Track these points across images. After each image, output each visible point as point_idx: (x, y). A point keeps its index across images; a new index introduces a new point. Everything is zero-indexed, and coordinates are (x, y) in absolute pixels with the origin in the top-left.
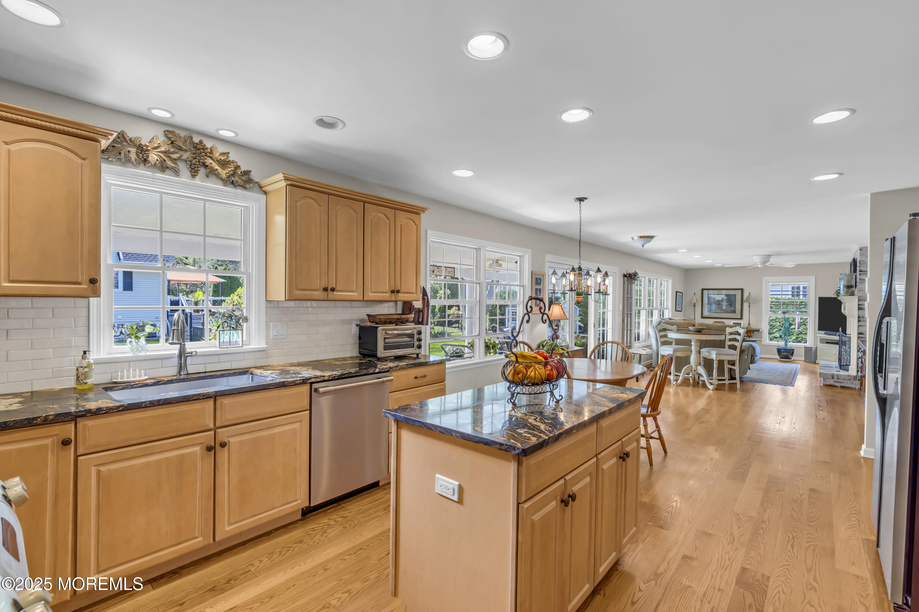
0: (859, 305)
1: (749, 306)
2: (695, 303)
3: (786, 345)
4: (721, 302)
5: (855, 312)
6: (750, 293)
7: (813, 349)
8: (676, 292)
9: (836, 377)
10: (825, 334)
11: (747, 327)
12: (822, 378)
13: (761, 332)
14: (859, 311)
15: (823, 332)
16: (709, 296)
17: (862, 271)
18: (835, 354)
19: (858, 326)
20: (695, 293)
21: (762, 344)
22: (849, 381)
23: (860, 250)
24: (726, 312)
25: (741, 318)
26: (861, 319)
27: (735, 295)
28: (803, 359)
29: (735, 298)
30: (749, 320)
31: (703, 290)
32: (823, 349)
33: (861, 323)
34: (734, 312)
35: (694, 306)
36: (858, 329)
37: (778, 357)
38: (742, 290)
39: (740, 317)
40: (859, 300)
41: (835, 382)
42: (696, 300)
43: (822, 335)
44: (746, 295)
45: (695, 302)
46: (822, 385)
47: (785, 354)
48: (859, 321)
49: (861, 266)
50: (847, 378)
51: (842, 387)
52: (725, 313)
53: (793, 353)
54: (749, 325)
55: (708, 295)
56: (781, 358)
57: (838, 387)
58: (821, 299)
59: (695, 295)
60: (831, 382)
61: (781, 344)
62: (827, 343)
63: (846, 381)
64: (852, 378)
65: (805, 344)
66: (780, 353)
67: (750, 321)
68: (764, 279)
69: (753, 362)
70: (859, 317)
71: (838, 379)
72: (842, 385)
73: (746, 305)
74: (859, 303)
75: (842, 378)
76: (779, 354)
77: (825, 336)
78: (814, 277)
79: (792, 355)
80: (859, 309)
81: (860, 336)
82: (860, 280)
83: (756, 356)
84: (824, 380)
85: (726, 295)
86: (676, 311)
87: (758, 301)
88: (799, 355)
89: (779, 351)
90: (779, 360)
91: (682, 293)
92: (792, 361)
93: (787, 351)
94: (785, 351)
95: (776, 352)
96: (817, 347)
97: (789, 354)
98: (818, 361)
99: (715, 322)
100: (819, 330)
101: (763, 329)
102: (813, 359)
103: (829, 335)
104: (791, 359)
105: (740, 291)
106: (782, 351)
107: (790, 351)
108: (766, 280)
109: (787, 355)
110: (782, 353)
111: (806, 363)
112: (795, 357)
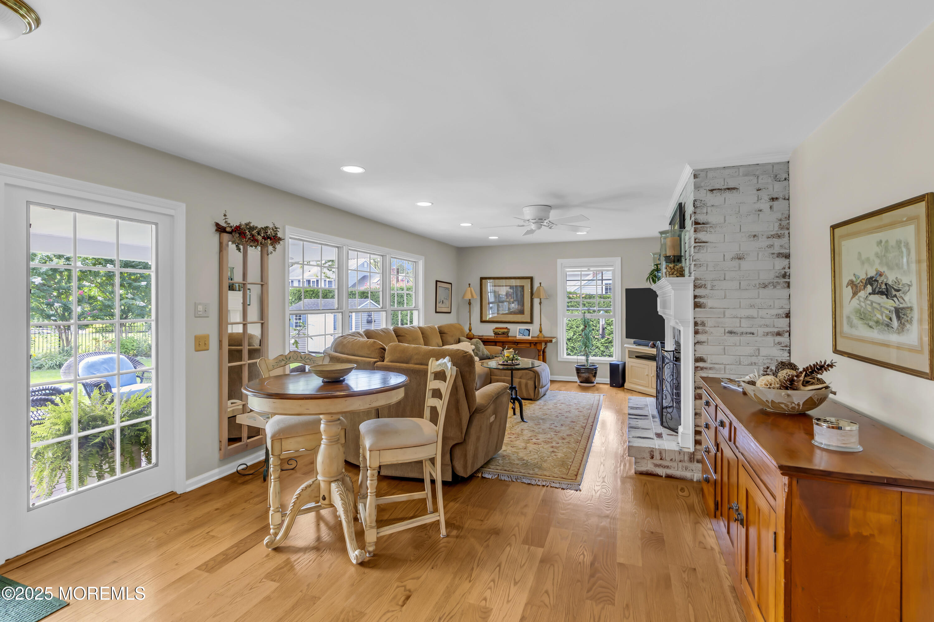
0: (695, 297)
2: (470, 300)
3: (587, 360)
4: (505, 297)
5: (689, 313)
6: (540, 283)
7: (621, 367)
8: (437, 281)
9: (657, 455)
10: (635, 343)
11: (538, 336)
12: (633, 458)
13: (557, 342)
14: (696, 309)
15: (632, 341)
17: (699, 224)
18: (647, 375)
19: (695, 344)
20: (469, 284)
21: (559, 360)
22: (680, 464)
23: (695, 176)
26: (700, 328)
27: (523, 287)
28: (608, 380)
29: (523, 290)
30: (541, 325)
31: (482, 279)
32: (632, 366)
33: (700, 337)
34: (522, 312)
35: (470, 304)
36: (695, 351)
37: (576, 379)
38: (531, 279)
39: (529, 320)
40: (695, 287)
41: (656, 465)
42: (470, 296)
43: (630, 345)
44: (536, 285)
46: (633, 471)
47: (585, 375)
48: (696, 332)
49: (698, 211)
50: (678, 458)
51: (669, 477)
52: (510, 313)
53: (596, 373)
54: (541, 332)
56: (581, 382)
57: (662, 476)
58: (627, 290)
59: (469, 287)
60: (648, 466)
61: (582, 359)
62: (637, 357)
63: (674, 464)
64: (686, 458)
65: (610, 359)
66: (580, 374)
67: (542, 326)
68: (559, 261)
69: (537, 397)
70: (696, 324)
71: (661, 459)
72: (670, 472)
73: (536, 301)
74: (697, 294)
75: (668, 459)
76: (579, 377)
77: (634, 346)
78: (620, 258)
79: (595, 376)
80: (697, 305)
81: (698, 364)
82: (695, 242)
83: (542, 387)
84: (636, 463)
85: (511, 287)
86: (436, 312)
87: (551, 296)
88: (603, 377)
89: (578, 370)
90: (579, 385)
91: (451, 284)
92: (594, 386)
93: (588, 370)
94: (586, 370)
95: (575, 372)
96: (625, 363)
97: (591, 376)
98: (627, 385)
99: (496, 328)
100: (626, 338)
101: (558, 337)
102: (621, 382)
103: (639, 345)
104: (593, 383)
105: (529, 280)
106: (583, 371)
107: (592, 370)
108: (562, 264)
109: (589, 377)
110: (582, 373)
111: (611, 388)
112: (598, 379)
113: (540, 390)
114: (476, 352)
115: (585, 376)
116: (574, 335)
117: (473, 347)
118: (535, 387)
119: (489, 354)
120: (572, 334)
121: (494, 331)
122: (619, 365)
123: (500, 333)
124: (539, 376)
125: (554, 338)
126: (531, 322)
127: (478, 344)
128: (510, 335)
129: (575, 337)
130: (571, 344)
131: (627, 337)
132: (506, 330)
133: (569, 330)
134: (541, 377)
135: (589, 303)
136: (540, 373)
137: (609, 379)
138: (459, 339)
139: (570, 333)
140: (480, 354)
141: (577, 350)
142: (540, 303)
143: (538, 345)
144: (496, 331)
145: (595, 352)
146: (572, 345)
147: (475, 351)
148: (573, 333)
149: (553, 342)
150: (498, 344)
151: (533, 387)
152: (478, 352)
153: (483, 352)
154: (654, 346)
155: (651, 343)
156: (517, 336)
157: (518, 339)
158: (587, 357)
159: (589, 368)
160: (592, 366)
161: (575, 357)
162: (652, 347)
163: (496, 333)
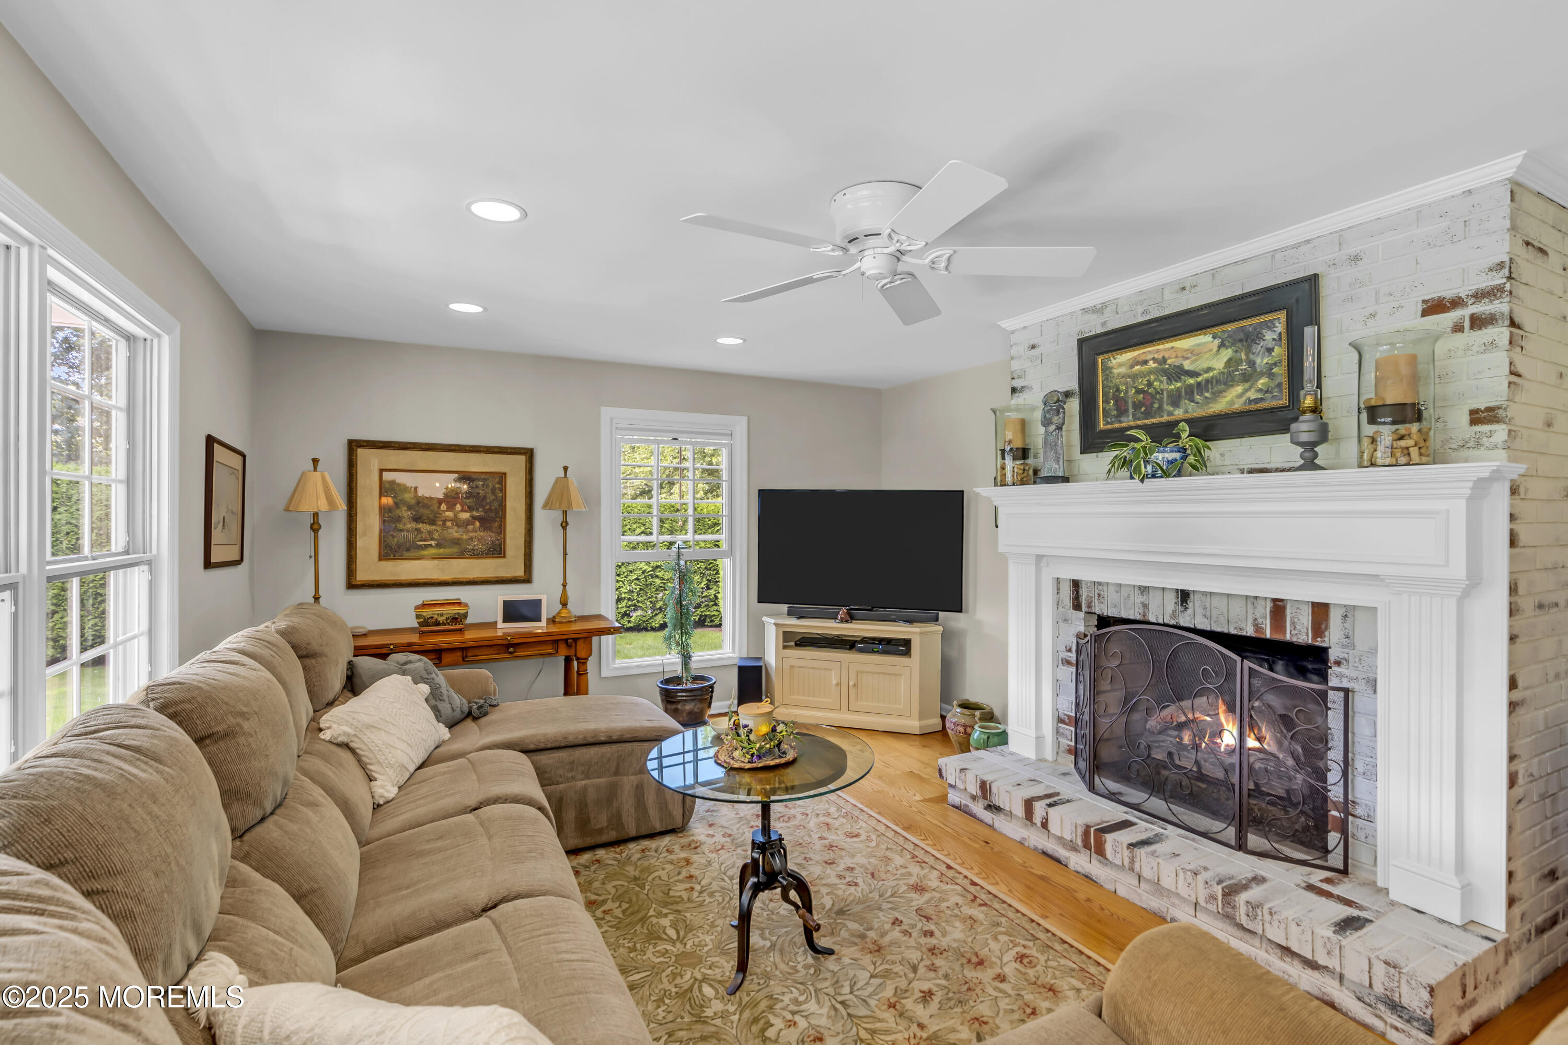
1: (564, 525)
2: (313, 514)
3: (687, 666)
4: (443, 507)
6: (566, 469)
8: (210, 440)
10: (790, 613)
11: (557, 616)
15: (784, 608)
16: (387, 476)
18: (838, 684)
20: (315, 461)
21: (605, 673)
24: (463, 552)
25: (527, 579)
27: (502, 477)
29: (503, 489)
30: (564, 585)
31: (353, 446)
32: (792, 667)
34: (498, 551)
35: (315, 527)
38: (529, 454)
39: (520, 572)
42: (320, 499)
43: (778, 616)
44: (545, 477)
45: (323, 506)
52: (461, 556)
53: (711, 697)
54: (564, 604)
55: (381, 471)
58: (762, 493)
59: (315, 469)
62: (798, 645)
66: (672, 705)
67: (567, 587)
68: (607, 413)
73: (546, 520)
77: (794, 621)
78: (745, 419)
86: (207, 565)
88: (725, 694)
89: (666, 696)
94: (686, 694)
97: (700, 706)
99: (420, 605)
100: (759, 602)
101: (604, 613)
103: (802, 617)
104: (706, 721)
105: (525, 457)
106: (676, 697)
107: (700, 692)
108: (612, 419)
109: (695, 711)
112: (715, 708)
117: (425, 688)
121: (415, 614)
122: (761, 668)
123: (441, 619)
128: (470, 622)
131: (764, 597)
132: (455, 610)
143: (580, 644)
144: (427, 612)
150: (447, 658)
153: (451, 699)
154: (851, 618)
155: (843, 611)
156: (500, 625)
157: (500, 633)
158: (686, 658)
159: (690, 686)
160: (696, 678)
161: (658, 660)
162: (847, 621)
163: (425, 623)
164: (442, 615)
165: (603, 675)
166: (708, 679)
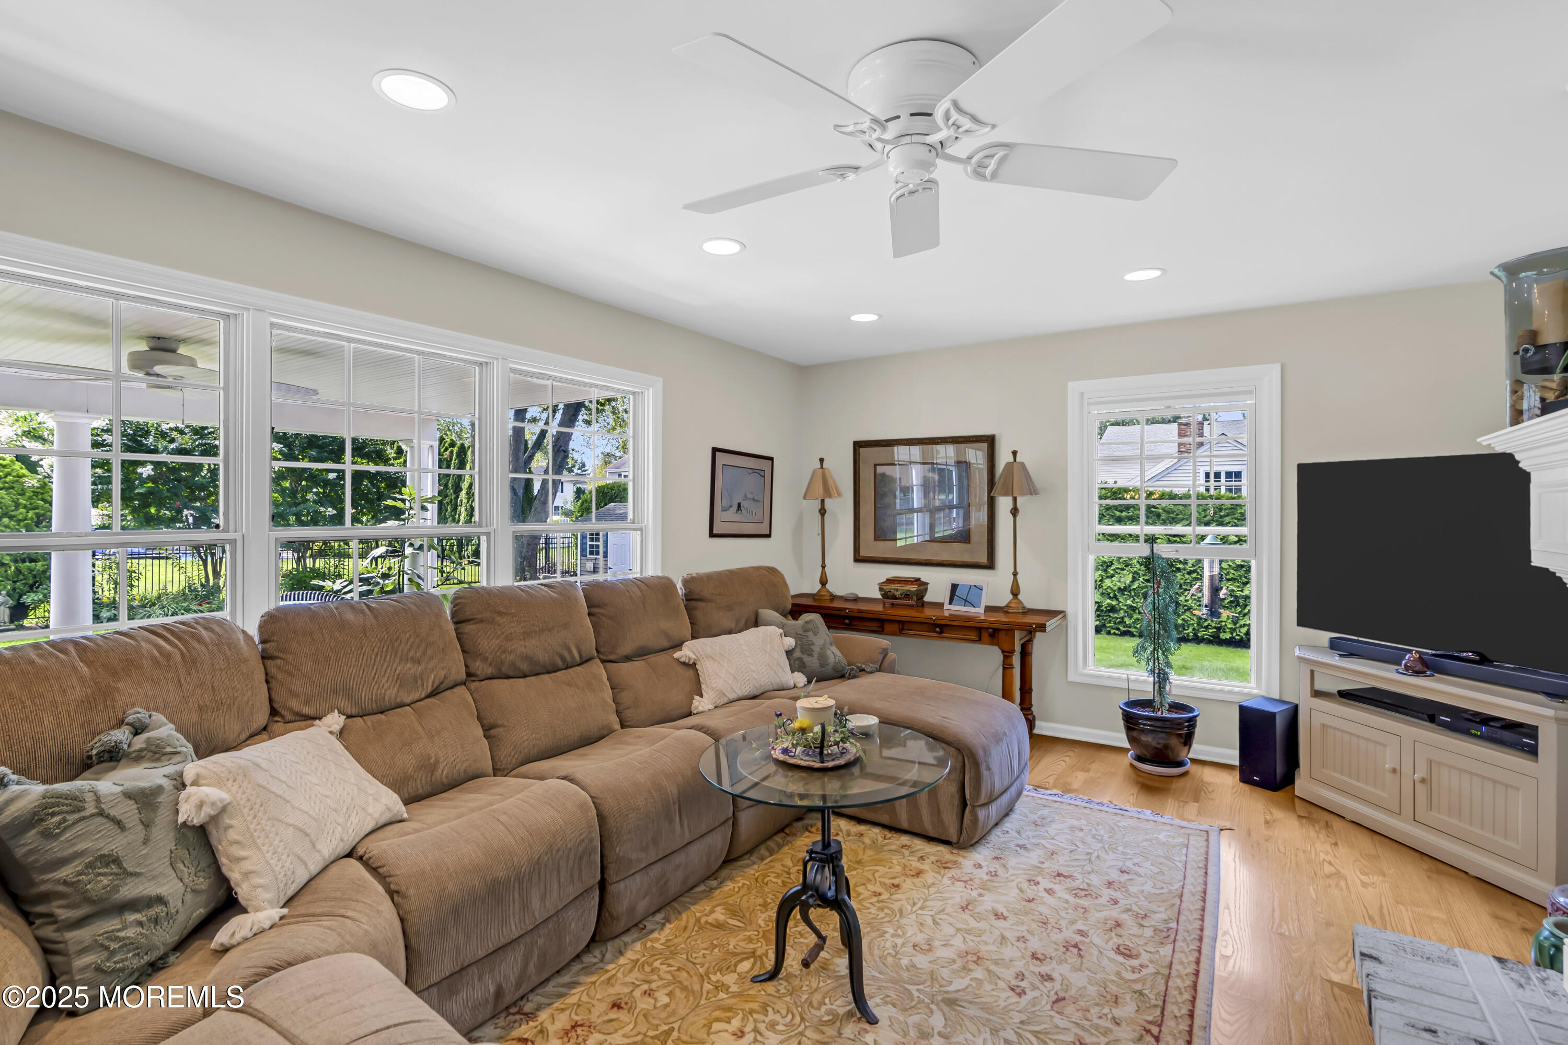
2: (822, 502)
3: (1161, 688)
7: (1280, 724)
8: (715, 450)
10: (1334, 645)
11: (1007, 606)
13: (1067, 622)
15: (1325, 636)
16: (880, 470)
18: (1394, 771)
20: (822, 461)
21: (1072, 677)
27: (964, 466)
28: (1233, 756)
29: (966, 476)
30: (1015, 574)
31: (857, 446)
32: (1325, 723)
34: (964, 536)
35: (822, 512)
37: (1120, 738)
38: (990, 441)
39: (984, 559)
42: (822, 491)
43: (1318, 649)
44: (1003, 458)
53: (1190, 732)
54: (1014, 594)
55: (875, 465)
56: (1140, 759)
58: (1303, 469)
59: (822, 467)
61: (1143, 679)
62: (1343, 696)
65: (1242, 685)
66: (1134, 732)
67: (1018, 577)
68: (1075, 387)
73: (1004, 504)
76: (1131, 740)
77: (1334, 656)
78: (1278, 366)
79: (1188, 740)
85: (936, 467)
86: (712, 535)
88: (1216, 743)
89: (1130, 721)
90: (1132, 765)
91: (771, 459)
92: (1185, 774)
93: (1164, 725)
94: (1159, 724)
95: (1121, 723)
96: (1296, 707)
97: (1174, 742)
98: (1303, 784)
99: (889, 581)
100: (1299, 624)
101: (1070, 611)
102: (1280, 769)
103: (1352, 655)
104: (1180, 764)
105: (985, 446)
106: (1145, 725)
107: (1177, 724)
108: (1082, 394)
109: (1166, 747)
110: (1143, 731)
111: (1246, 787)
112: (1198, 749)
113: (981, 814)
114: (800, 659)
115: (1154, 744)
116: (1133, 582)
117: (790, 642)
118: (964, 804)
119: (844, 661)
120: (1130, 578)
121: (881, 589)
122: (1273, 715)
123: (897, 594)
124: (976, 765)
125: (1052, 614)
126: (990, 565)
127: (810, 634)
128: (928, 598)
129: (1135, 586)
130: (1126, 600)
131: (1304, 621)
132: (914, 588)
133: (1123, 569)
134: (983, 768)
135: (1168, 512)
136: (981, 753)
137: (1236, 753)
138: (757, 615)
139: (1124, 575)
140: (813, 662)
141: (1140, 613)
142: (1015, 512)
143: (1002, 636)
144: (887, 587)
145: (1183, 620)
146: (1129, 602)
147: (797, 654)
148: (1131, 576)
149: (1048, 629)
150: (888, 627)
151: (956, 801)
152: (806, 659)
153: (822, 657)
154: (1424, 668)
155: (1413, 654)
156: (946, 606)
157: (946, 614)
158: (1161, 680)
159: (1166, 715)
160: (1176, 707)
161: (1121, 673)
162: (1417, 673)
163: (886, 595)
164: (897, 590)
165: (1070, 679)
166: (1191, 710)
